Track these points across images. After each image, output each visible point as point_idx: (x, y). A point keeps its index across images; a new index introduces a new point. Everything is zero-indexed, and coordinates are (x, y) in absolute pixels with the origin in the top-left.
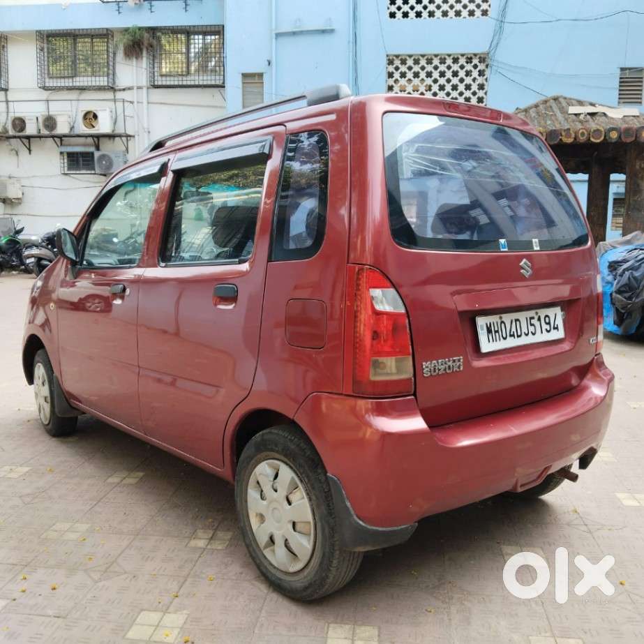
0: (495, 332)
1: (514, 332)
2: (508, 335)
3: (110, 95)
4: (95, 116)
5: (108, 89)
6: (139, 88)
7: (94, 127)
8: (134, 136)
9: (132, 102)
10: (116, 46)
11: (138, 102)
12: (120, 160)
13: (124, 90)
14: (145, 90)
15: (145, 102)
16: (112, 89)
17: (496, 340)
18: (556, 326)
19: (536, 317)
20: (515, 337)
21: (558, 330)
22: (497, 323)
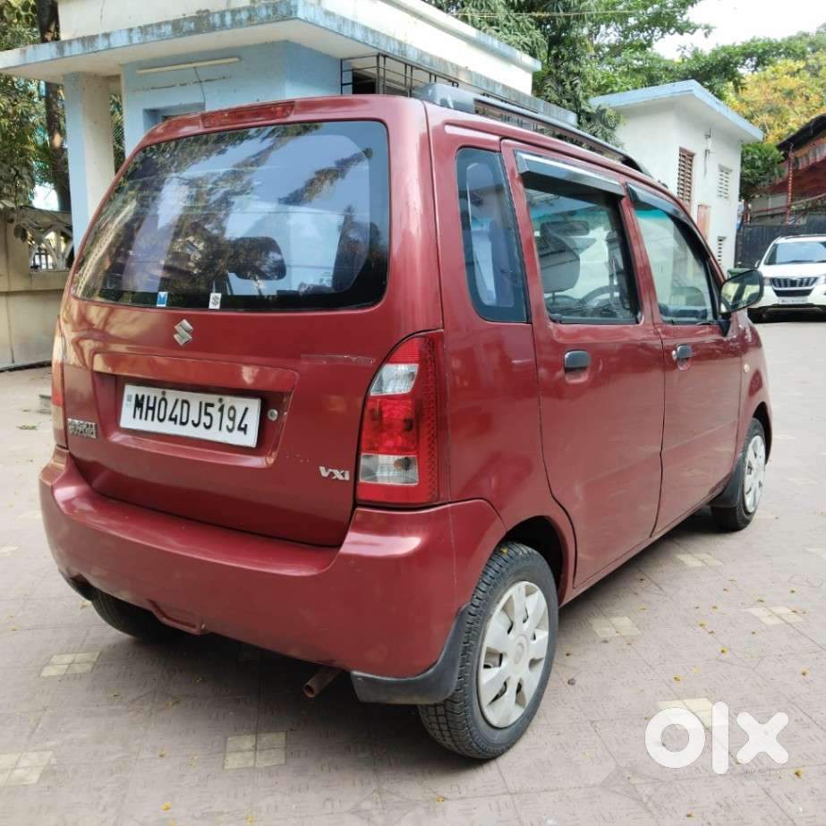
0: (148, 408)
1: (176, 416)
2: (167, 417)
17: (146, 418)
18: (243, 426)
19: (218, 406)
20: (175, 423)
21: (245, 433)
22: (155, 398)
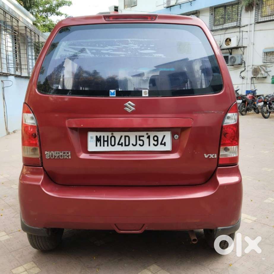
0: (104, 141)
1: (122, 143)
2: (117, 143)
3: (238, 30)
4: (230, 40)
5: (237, 27)
6: (251, 24)
7: (229, 45)
8: (247, 47)
9: (247, 32)
10: (242, 8)
11: (250, 31)
12: (239, 58)
13: (244, 26)
14: (253, 25)
15: (253, 31)
16: (239, 27)
17: (104, 146)
18: (163, 143)
19: (146, 136)
20: (122, 146)
21: (165, 145)
22: (108, 137)
